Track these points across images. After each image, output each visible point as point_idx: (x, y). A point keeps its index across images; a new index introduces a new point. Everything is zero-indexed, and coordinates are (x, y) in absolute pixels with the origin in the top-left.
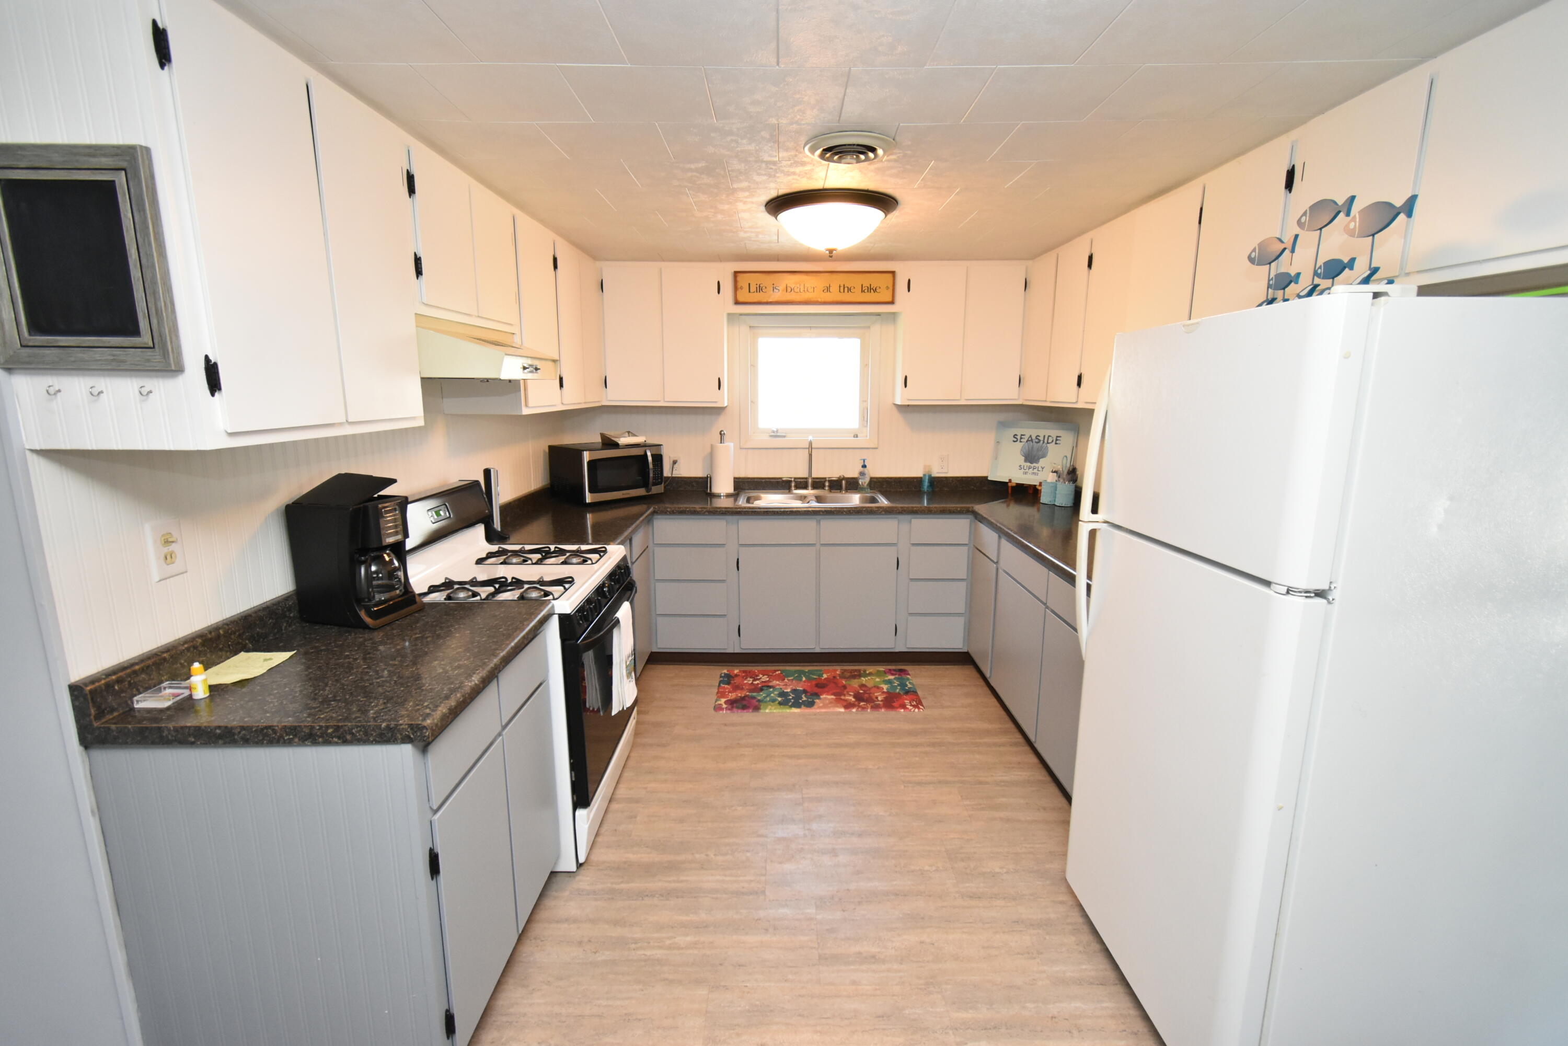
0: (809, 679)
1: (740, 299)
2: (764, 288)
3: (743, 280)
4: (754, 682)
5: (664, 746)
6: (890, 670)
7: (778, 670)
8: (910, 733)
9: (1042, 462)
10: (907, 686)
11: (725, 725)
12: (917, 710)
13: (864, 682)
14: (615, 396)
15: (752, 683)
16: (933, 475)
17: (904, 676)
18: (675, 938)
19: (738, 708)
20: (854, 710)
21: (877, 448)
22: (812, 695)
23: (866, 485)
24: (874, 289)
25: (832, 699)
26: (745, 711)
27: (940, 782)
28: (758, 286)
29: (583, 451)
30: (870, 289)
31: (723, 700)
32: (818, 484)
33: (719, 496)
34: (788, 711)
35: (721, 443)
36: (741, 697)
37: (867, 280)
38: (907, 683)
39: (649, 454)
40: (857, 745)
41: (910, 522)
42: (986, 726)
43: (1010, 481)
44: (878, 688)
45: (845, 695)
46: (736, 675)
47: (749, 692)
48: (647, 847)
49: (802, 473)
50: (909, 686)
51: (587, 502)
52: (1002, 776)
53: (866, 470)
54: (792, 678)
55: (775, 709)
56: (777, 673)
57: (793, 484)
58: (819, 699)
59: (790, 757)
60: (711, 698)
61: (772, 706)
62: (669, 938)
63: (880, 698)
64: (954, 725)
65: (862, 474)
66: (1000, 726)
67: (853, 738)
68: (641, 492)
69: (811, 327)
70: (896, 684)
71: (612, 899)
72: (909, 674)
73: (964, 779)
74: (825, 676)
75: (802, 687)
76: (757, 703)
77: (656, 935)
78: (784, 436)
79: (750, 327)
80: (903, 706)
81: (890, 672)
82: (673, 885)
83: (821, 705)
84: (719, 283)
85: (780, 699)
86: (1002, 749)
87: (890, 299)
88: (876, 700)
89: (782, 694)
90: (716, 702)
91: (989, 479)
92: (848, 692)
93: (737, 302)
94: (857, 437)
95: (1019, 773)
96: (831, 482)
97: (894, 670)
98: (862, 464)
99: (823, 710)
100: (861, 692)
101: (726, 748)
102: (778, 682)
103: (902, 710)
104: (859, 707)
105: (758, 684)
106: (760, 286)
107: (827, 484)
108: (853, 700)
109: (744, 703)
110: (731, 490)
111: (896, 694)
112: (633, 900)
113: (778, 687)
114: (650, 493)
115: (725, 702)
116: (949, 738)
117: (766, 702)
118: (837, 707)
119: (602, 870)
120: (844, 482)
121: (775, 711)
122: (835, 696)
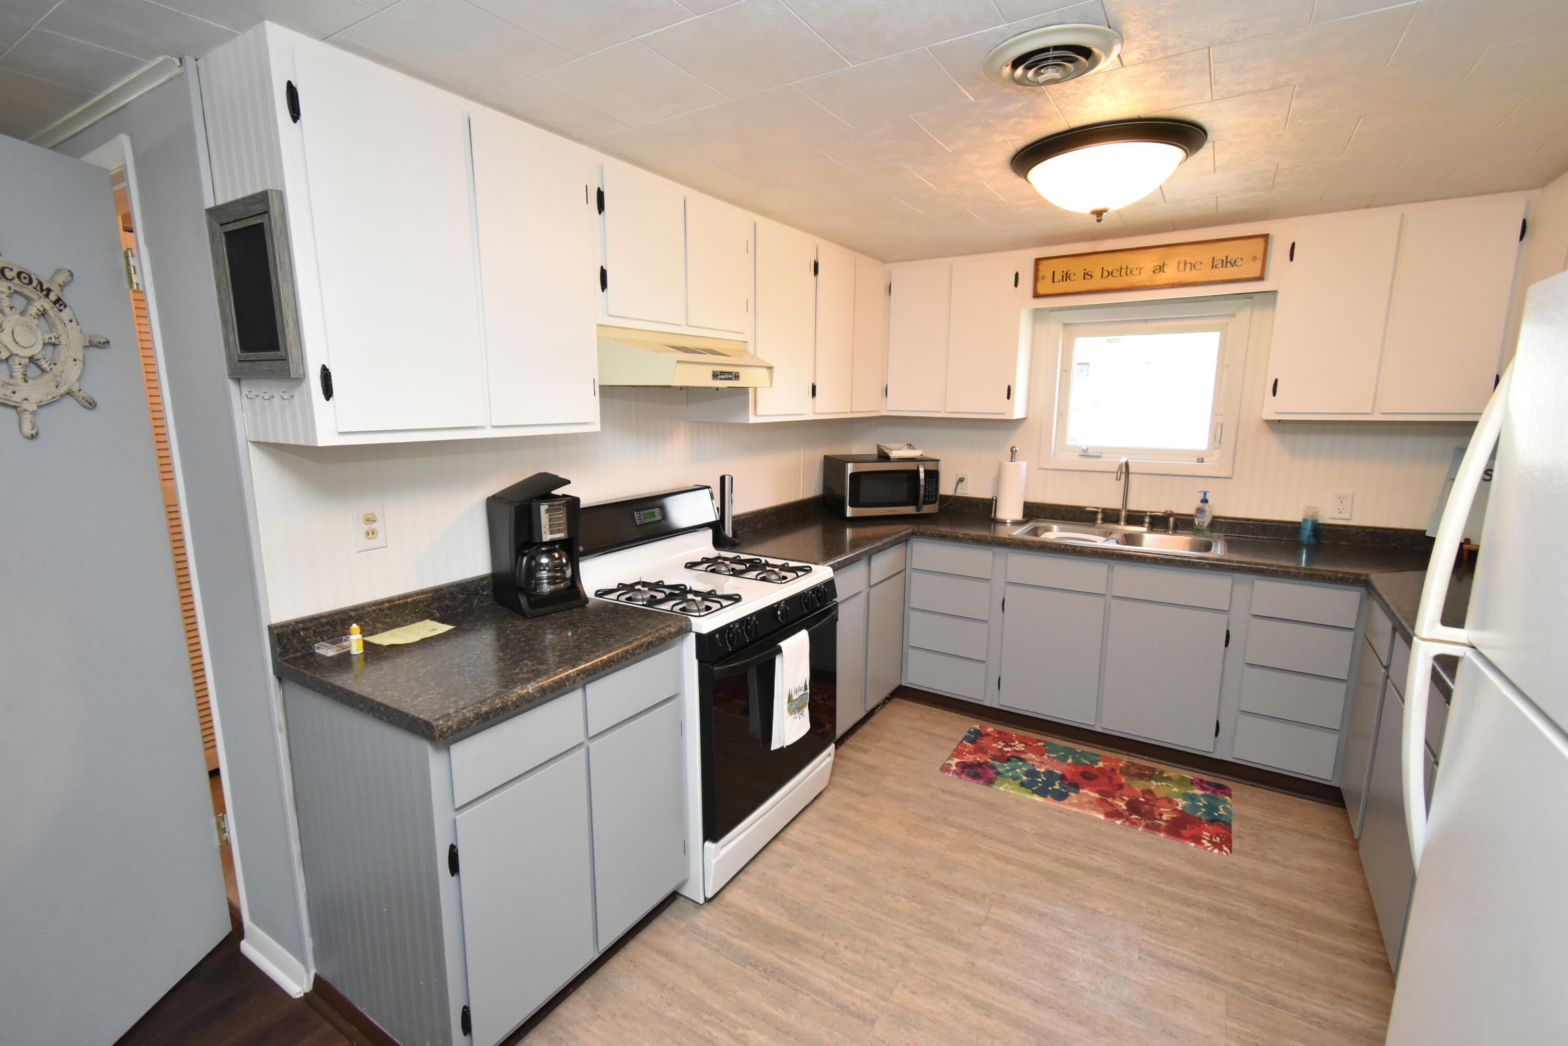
0: (1076, 763)
1: (1041, 291)
2: (1072, 275)
3: (1046, 268)
4: (1004, 749)
5: (864, 794)
6: (1201, 781)
7: (1041, 741)
8: (1190, 882)
10: (1217, 810)
11: (943, 791)
12: (1216, 851)
13: (1152, 788)
14: (896, 406)
15: (1002, 749)
16: (1321, 521)
17: (1220, 796)
18: (749, 1029)
19: (968, 775)
20: (1119, 822)
21: (1231, 478)
22: (1070, 784)
23: (1206, 524)
24: (1232, 262)
25: (1095, 797)
26: (975, 781)
27: (1201, 973)
28: (1065, 274)
29: (848, 462)
30: (1226, 262)
31: (956, 760)
32: (1134, 518)
33: (1003, 522)
34: (1028, 796)
35: (1012, 461)
36: (978, 762)
37: (1220, 252)
38: (1220, 807)
39: (921, 470)
40: (1099, 872)
42: (1329, 913)
44: (1170, 801)
45: (1114, 798)
46: (988, 735)
47: (991, 759)
48: (782, 906)
49: (1113, 502)
50: (1222, 812)
51: (848, 516)
52: (1319, 1006)
53: (1206, 507)
54: (1055, 756)
55: (1012, 789)
56: (1039, 744)
57: (1100, 516)
58: (1076, 792)
59: (998, 857)
60: (944, 754)
61: (1010, 784)
62: (743, 1027)
63: (1165, 817)
64: (1269, 893)
65: (1200, 511)
66: (1355, 922)
67: (1098, 860)
68: (910, 510)
69: (1146, 321)
70: (1201, 804)
71: (718, 951)
72: (1230, 796)
73: (1246, 984)
74: (1101, 764)
75: (1061, 771)
76: (993, 776)
77: (733, 1016)
78: (1096, 456)
79: (1065, 324)
80: (1197, 839)
81: (1201, 784)
82: (782, 963)
83: (1075, 801)
84: (1016, 274)
85: (1024, 778)
86: (1341, 961)
87: (1258, 274)
88: (1158, 817)
89: (1032, 773)
90: (947, 760)
91: (1428, 534)
92: (1121, 795)
93: (1036, 295)
94: (1202, 461)
95: (1360, 1015)
96: (1153, 517)
97: (1209, 783)
98: (1202, 497)
99: (1075, 810)
100: (1142, 799)
101: (929, 819)
102: (1033, 756)
103: (1193, 844)
104: (1128, 819)
105: (1008, 752)
106: (1067, 274)
107: (1147, 520)
108: (1124, 807)
109: (979, 770)
110: (1018, 515)
111: (1193, 817)
112: (735, 962)
113: (1030, 762)
114: (921, 512)
115: (957, 765)
116: (1252, 911)
117: (1005, 777)
118: (1096, 811)
119: (727, 913)
120: (1171, 519)
121: (1011, 792)
122: (1100, 794)
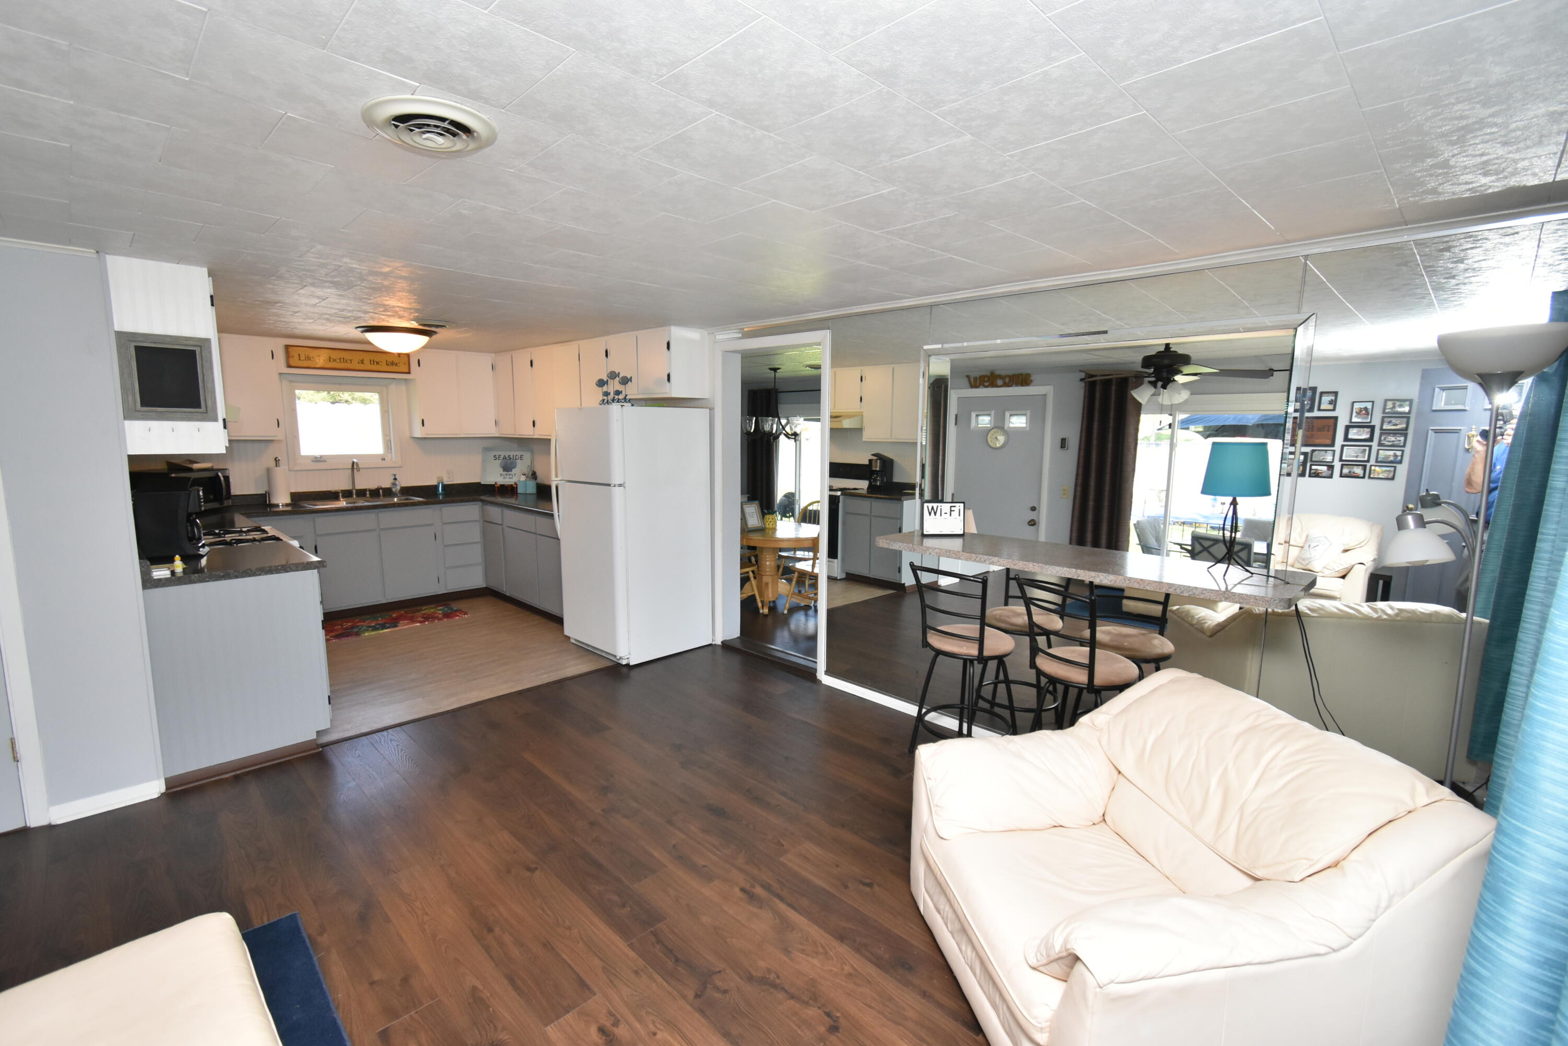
0: (384, 618)
1: (292, 363)
2: (311, 358)
3: (293, 352)
6: (437, 603)
9: (514, 471)
10: (453, 609)
12: (465, 616)
13: (424, 613)
16: (444, 483)
17: (450, 605)
20: (426, 623)
21: (401, 467)
22: (393, 622)
23: (398, 491)
24: (395, 363)
25: (408, 622)
26: (350, 637)
27: (494, 632)
30: (393, 363)
32: (361, 493)
33: (277, 506)
34: (378, 632)
35: (276, 466)
36: (340, 633)
39: (221, 476)
41: (441, 509)
43: (496, 483)
44: (436, 613)
45: (415, 619)
47: (345, 631)
49: (346, 486)
50: (455, 609)
53: (397, 482)
54: (370, 620)
55: (370, 633)
56: (357, 620)
57: (341, 494)
58: (399, 623)
59: (400, 644)
61: (367, 632)
63: (440, 616)
64: (490, 615)
65: (394, 484)
67: (434, 631)
68: (219, 505)
70: (446, 610)
74: (394, 615)
75: (382, 622)
76: (356, 633)
78: (325, 461)
79: (290, 381)
80: (457, 616)
81: (439, 604)
83: (403, 625)
84: (272, 351)
87: (407, 371)
88: (437, 617)
91: (482, 483)
93: (289, 366)
94: (385, 460)
96: (371, 491)
97: (442, 603)
98: (393, 477)
99: (406, 626)
100: (425, 616)
104: (428, 621)
106: (307, 357)
107: (368, 493)
108: (423, 620)
110: (288, 501)
111: (449, 613)
114: (223, 506)
117: (362, 631)
118: (414, 624)
120: (381, 491)
122: (409, 620)
